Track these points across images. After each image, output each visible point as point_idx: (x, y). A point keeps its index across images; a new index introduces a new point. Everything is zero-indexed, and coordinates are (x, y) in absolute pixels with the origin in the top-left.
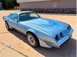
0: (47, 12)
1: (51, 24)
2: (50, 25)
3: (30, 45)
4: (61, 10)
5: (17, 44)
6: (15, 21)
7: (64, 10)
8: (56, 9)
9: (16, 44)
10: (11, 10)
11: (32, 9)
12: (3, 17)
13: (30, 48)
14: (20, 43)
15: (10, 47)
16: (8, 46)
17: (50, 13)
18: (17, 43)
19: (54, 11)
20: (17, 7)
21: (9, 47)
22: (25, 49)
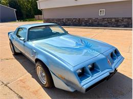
0: (88, 24)
1: (78, 47)
2: (76, 49)
3: (40, 84)
4: (113, 20)
5: (21, 80)
6: (21, 40)
7: (118, 21)
8: (104, 18)
9: (19, 79)
10: (29, 21)
11: (63, 19)
12: (9, 33)
13: (39, 90)
14: (26, 79)
15: (8, 85)
16: (5, 83)
17: (93, 26)
18: (21, 78)
19: (100, 23)
20: (40, 16)
21: (6, 85)
22: (31, 90)
